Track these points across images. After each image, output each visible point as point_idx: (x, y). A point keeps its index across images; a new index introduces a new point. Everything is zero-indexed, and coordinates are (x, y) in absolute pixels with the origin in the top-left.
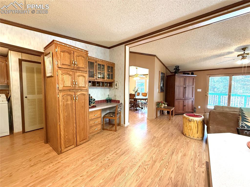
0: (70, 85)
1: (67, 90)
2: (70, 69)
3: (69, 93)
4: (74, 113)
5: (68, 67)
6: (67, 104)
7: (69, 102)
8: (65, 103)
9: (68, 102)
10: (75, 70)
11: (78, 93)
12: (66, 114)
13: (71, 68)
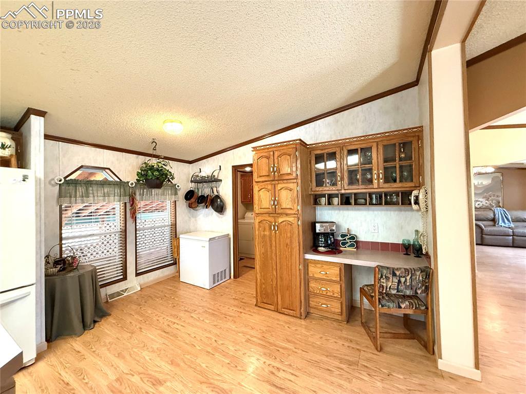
0: (268, 207)
1: (265, 213)
2: (269, 181)
3: (268, 218)
4: (274, 252)
5: (266, 179)
6: (264, 235)
7: (267, 233)
8: (262, 233)
9: (265, 233)
10: (276, 180)
11: (280, 220)
12: (263, 251)
13: (269, 179)
